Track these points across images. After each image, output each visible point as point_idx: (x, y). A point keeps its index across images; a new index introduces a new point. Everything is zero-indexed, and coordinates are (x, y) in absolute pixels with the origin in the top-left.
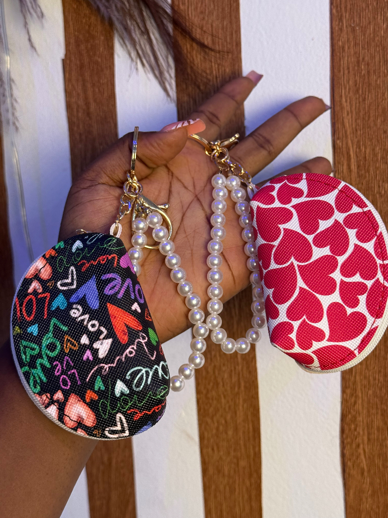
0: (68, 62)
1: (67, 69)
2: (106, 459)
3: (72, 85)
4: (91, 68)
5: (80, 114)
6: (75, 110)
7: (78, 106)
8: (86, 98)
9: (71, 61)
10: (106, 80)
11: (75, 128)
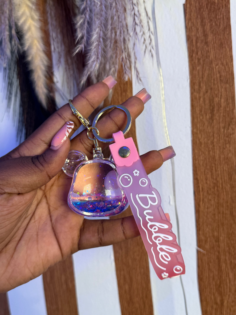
0: (188, 5)
1: (188, 10)
2: (218, 301)
3: (192, 23)
4: (209, 8)
5: (198, 44)
6: (194, 41)
7: (197, 38)
8: (204, 31)
9: (191, 4)
10: (222, 16)
11: (194, 55)
